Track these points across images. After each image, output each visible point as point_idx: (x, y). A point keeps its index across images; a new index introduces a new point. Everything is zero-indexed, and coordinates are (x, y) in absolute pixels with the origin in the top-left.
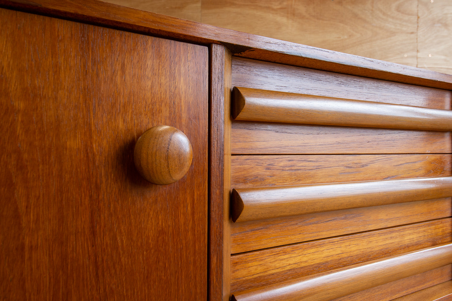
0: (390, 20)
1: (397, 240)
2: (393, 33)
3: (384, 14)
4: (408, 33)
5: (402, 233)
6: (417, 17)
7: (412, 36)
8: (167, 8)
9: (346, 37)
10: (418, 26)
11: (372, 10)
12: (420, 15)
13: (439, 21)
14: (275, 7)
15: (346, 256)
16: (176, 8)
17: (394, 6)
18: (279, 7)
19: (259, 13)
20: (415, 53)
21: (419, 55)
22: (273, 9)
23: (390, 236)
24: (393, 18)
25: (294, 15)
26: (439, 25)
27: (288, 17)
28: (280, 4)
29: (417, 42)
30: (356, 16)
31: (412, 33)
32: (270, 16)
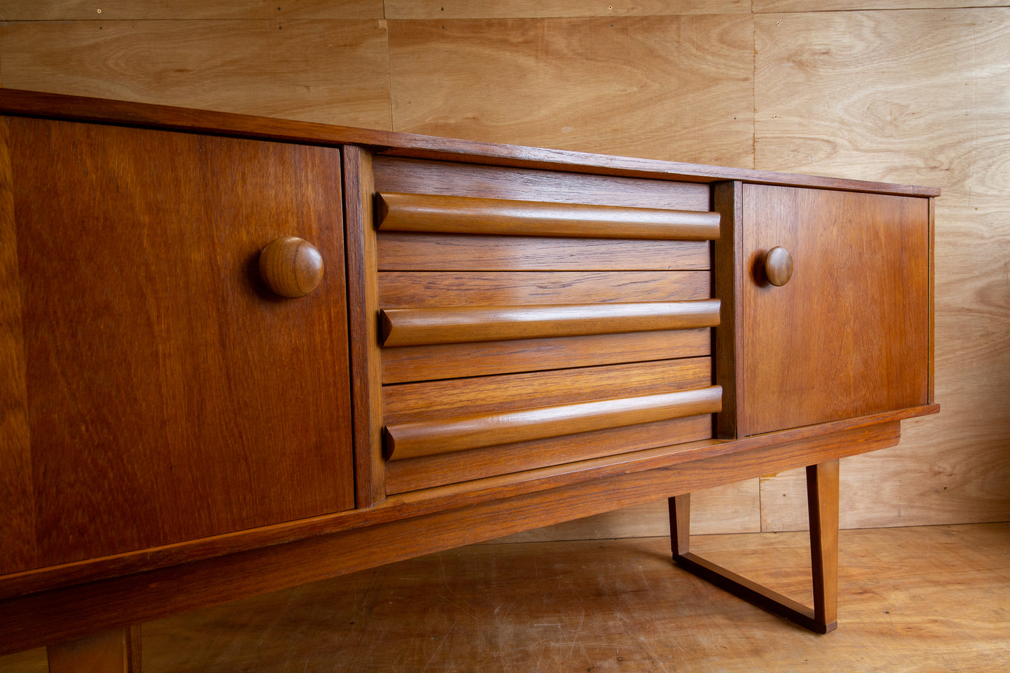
0: (709, 58)
1: (618, 381)
2: (715, 81)
3: (698, 48)
4: (739, 80)
5: (626, 373)
6: (753, 51)
7: (745, 84)
8: (330, 45)
9: (635, 89)
10: (755, 68)
11: (678, 42)
12: (757, 47)
13: (789, 59)
14: (515, 41)
15: (540, 396)
16: (345, 46)
17: (715, 33)
18: (520, 40)
19: (488, 51)
20: (749, 115)
21: (757, 116)
22: (512, 44)
23: (607, 375)
24: (713, 54)
25: (547, 53)
26: (791, 64)
27: (537, 57)
28: (523, 34)
29: (754, 95)
30: (651, 52)
31: (746, 79)
32: (507, 55)
